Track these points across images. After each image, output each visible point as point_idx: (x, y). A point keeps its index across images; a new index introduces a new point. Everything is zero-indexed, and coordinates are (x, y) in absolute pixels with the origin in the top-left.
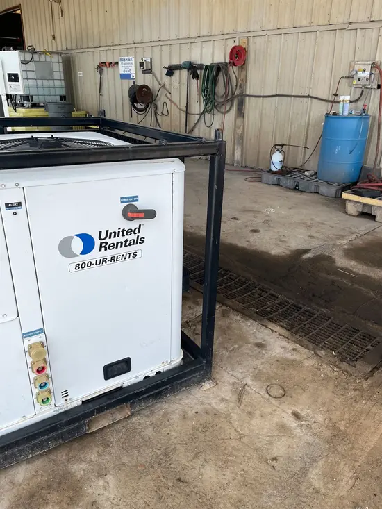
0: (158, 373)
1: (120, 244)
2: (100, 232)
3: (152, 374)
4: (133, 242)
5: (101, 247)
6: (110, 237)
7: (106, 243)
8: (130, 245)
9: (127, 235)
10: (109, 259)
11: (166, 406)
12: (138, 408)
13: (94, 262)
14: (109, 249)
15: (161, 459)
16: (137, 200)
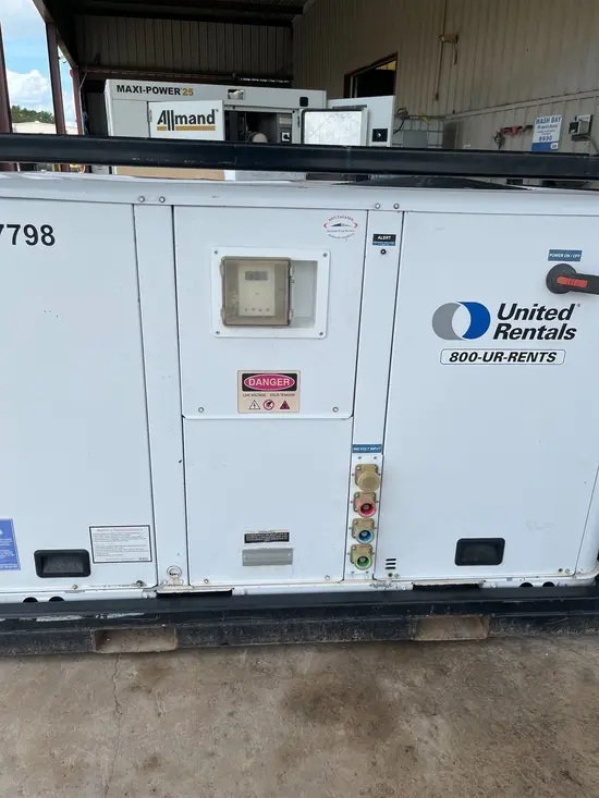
0: (548, 584)
1: (530, 332)
2: (503, 306)
3: (538, 583)
4: (555, 334)
5: (498, 331)
6: (517, 318)
7: (509, 326)
8: (547, 337)
9: (546, 318)
10: (507, 355)
11: (553, 649)
12: (502, 633)
13: (481, 355)
14: (511, 337)
15: (535, 729)
16: (578, 259)
